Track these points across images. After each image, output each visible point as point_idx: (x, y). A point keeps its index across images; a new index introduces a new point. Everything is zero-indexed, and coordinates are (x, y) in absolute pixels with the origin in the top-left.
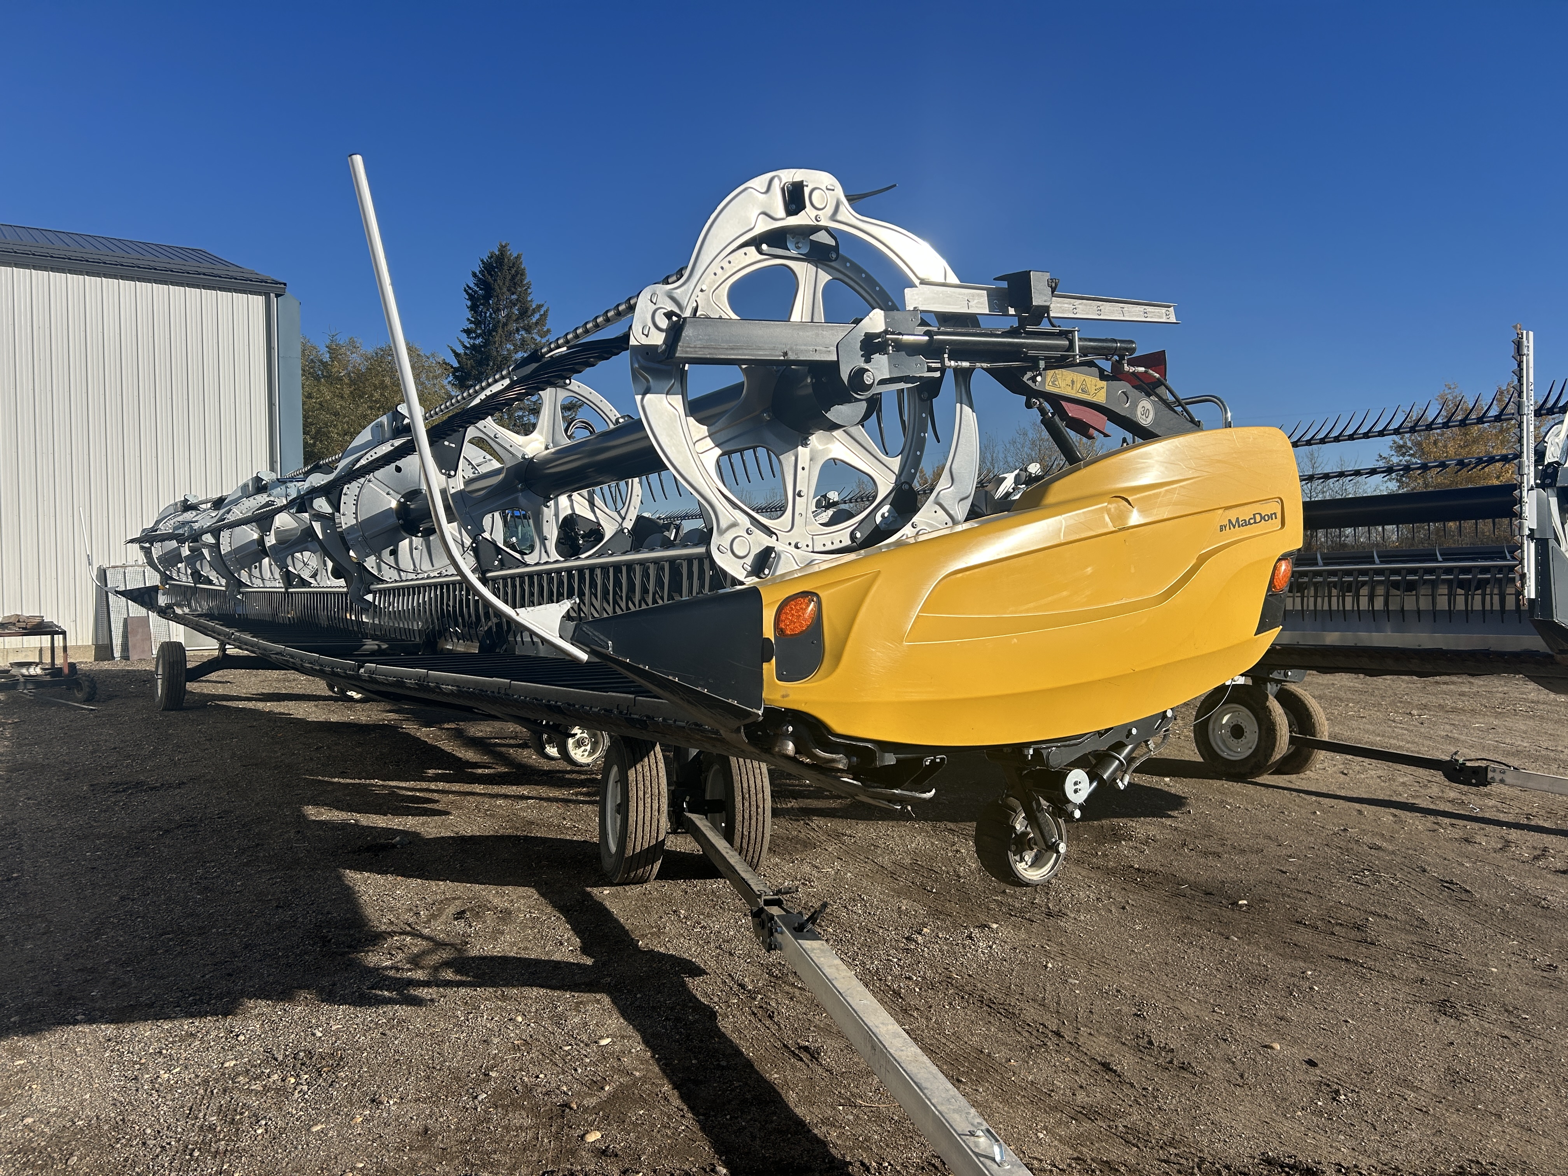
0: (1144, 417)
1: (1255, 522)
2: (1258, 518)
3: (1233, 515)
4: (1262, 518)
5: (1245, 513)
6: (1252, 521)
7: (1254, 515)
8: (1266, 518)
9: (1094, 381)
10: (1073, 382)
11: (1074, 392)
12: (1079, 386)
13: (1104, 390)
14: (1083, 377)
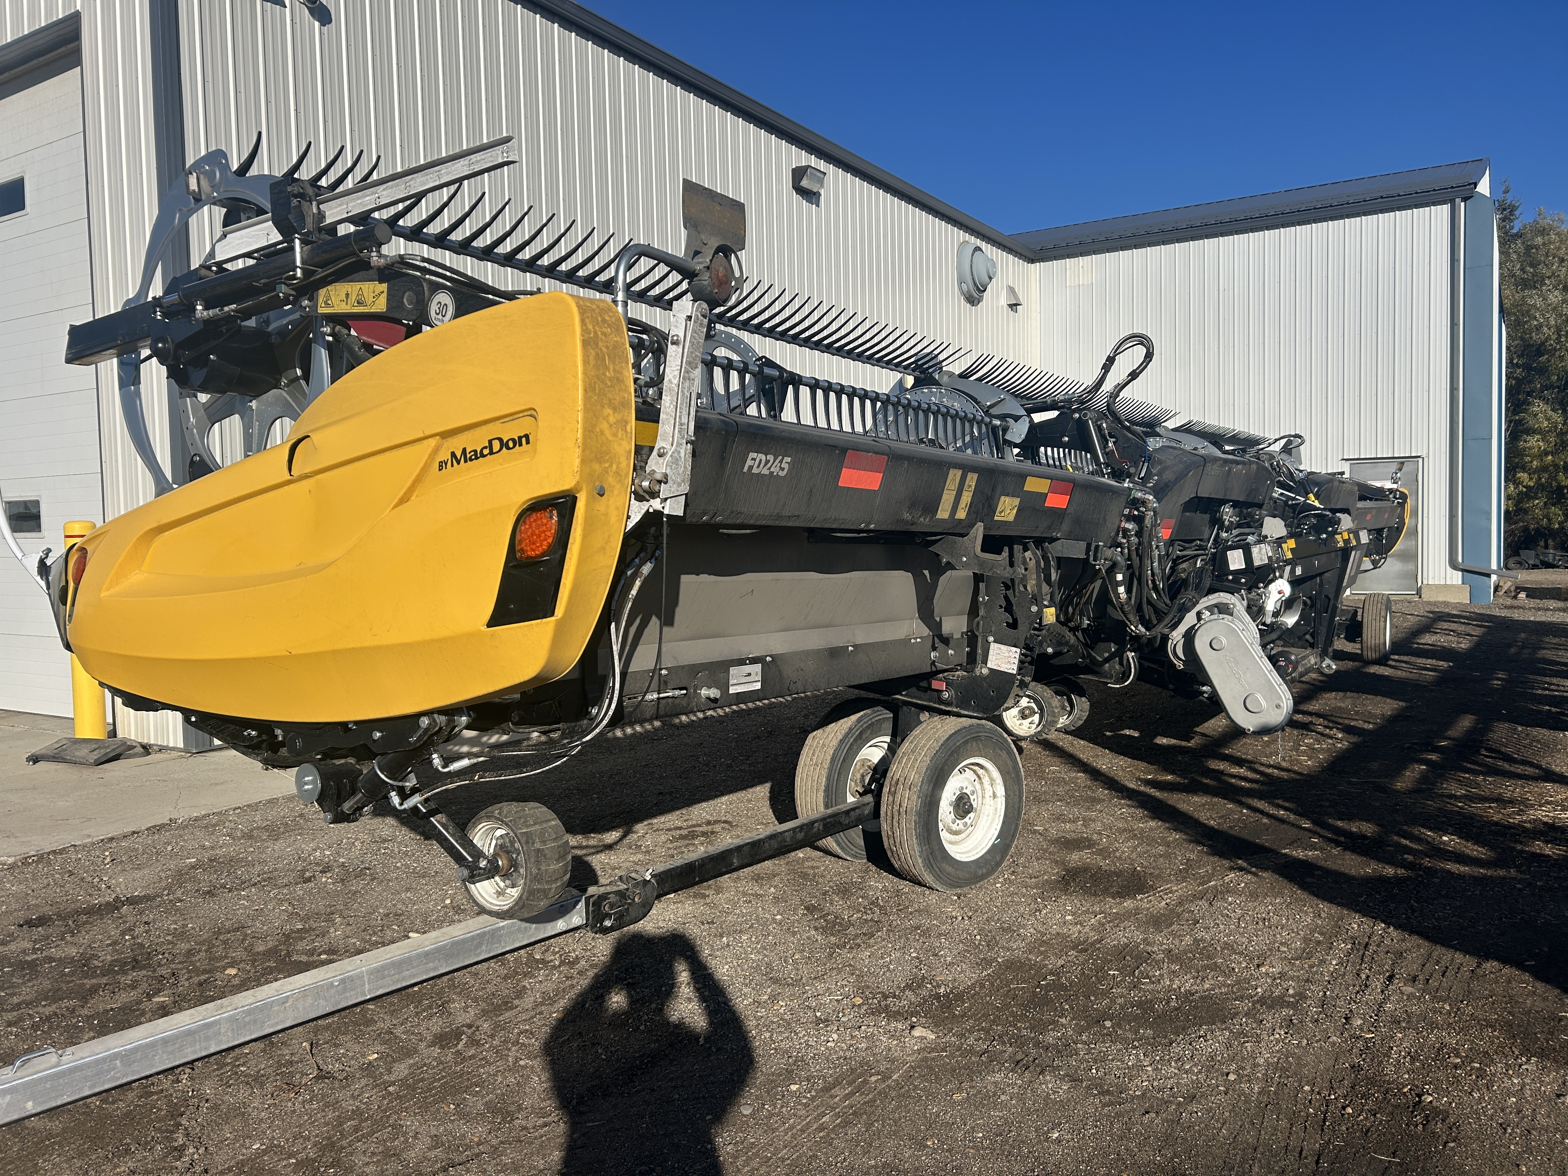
0: (440, 317)
1: (491, 453)
2: (496, 445)
3: (457, 444)
4: (504, 445)
5: (475, 441)
6: (486, 452)
7: (490, 442)
8: (511, 444)
9: (372, 287)
10: (347, 295)
11: (349, 307)
12: (354, 298)
13: (385, 295)
14: (357, 286)
